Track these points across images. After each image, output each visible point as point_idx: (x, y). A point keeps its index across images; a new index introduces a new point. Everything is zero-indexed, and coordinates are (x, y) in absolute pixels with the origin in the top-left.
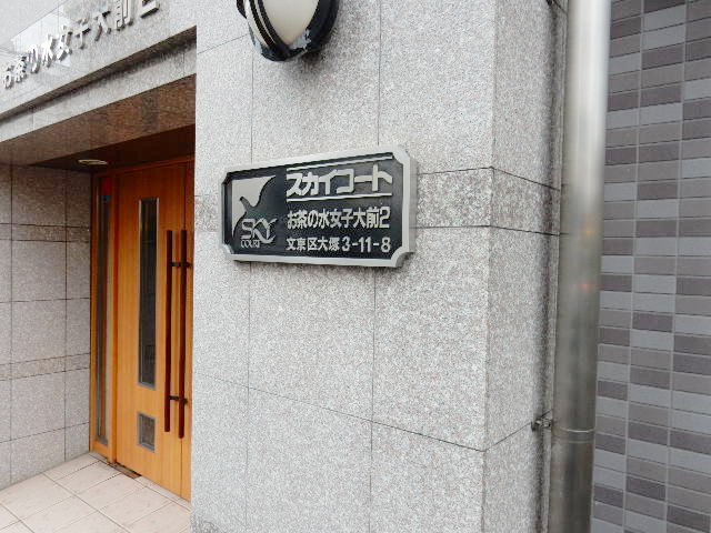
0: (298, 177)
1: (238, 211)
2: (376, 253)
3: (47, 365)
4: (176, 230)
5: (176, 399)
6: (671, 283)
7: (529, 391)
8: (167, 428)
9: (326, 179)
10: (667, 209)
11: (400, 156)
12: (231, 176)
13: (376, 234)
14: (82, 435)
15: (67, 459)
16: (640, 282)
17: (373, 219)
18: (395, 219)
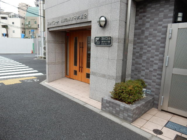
0: (103, 38)
1: (96, 41)
2: (109, 45)
3: (60, 63)
4: (81, 42)
5: (81, 67)
6: (139, 48)
7: (122, 57)
8: (79, 71)
9: (105, 38)
10: (139, 41)
11: (111, 37)
12: (96, 37)
13: (109, 43)
14: (64, 74)
15: (62, 77)
16: (137, 48)
17: (109, 42)
18: (111, 42)
